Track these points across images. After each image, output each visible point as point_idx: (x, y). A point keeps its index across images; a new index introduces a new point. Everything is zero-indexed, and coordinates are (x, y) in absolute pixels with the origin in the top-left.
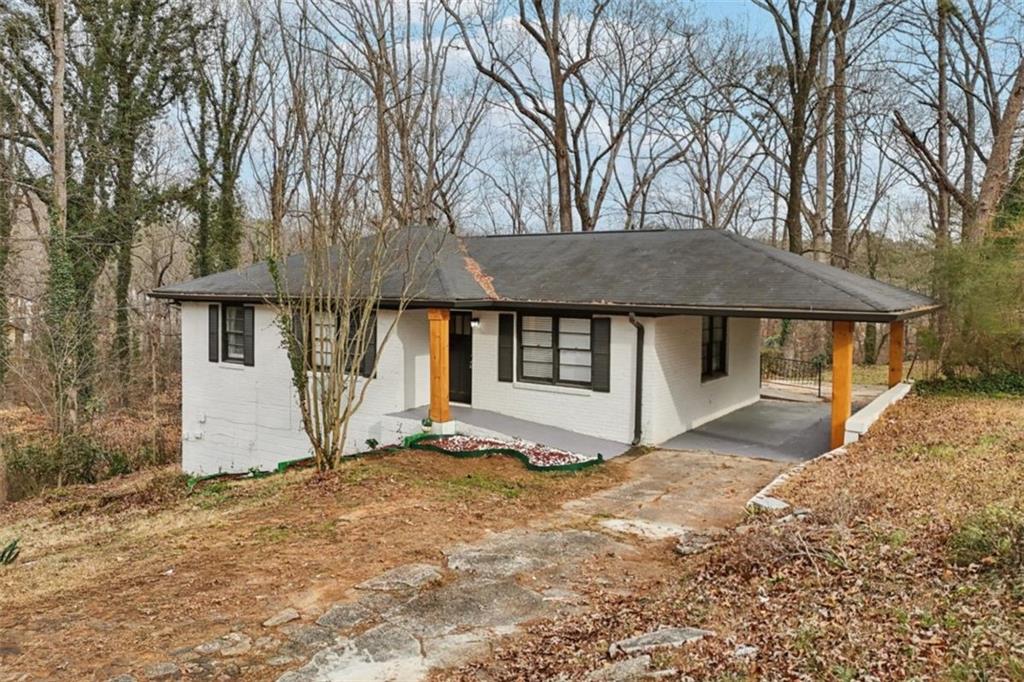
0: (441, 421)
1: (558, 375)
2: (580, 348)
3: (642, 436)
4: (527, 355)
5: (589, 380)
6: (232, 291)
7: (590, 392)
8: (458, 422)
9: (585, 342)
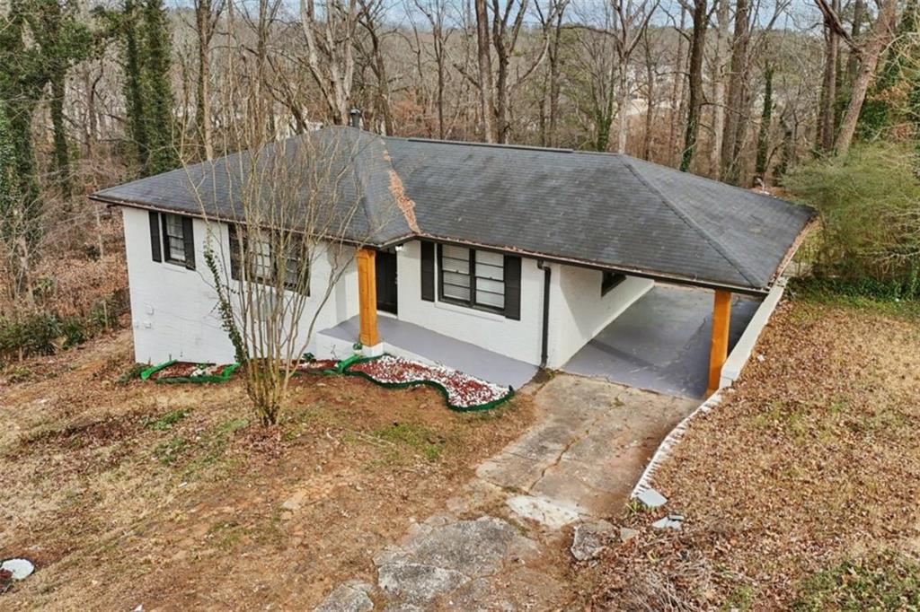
0: (370, 346)
1: (475, 300)
2: (493, 278)
3: (548, 360)
4: (446, 278)
5: (503, 307)
6: (171, 205)
7: (502, 318)
8: (385, 343)
9: (499, 274)
